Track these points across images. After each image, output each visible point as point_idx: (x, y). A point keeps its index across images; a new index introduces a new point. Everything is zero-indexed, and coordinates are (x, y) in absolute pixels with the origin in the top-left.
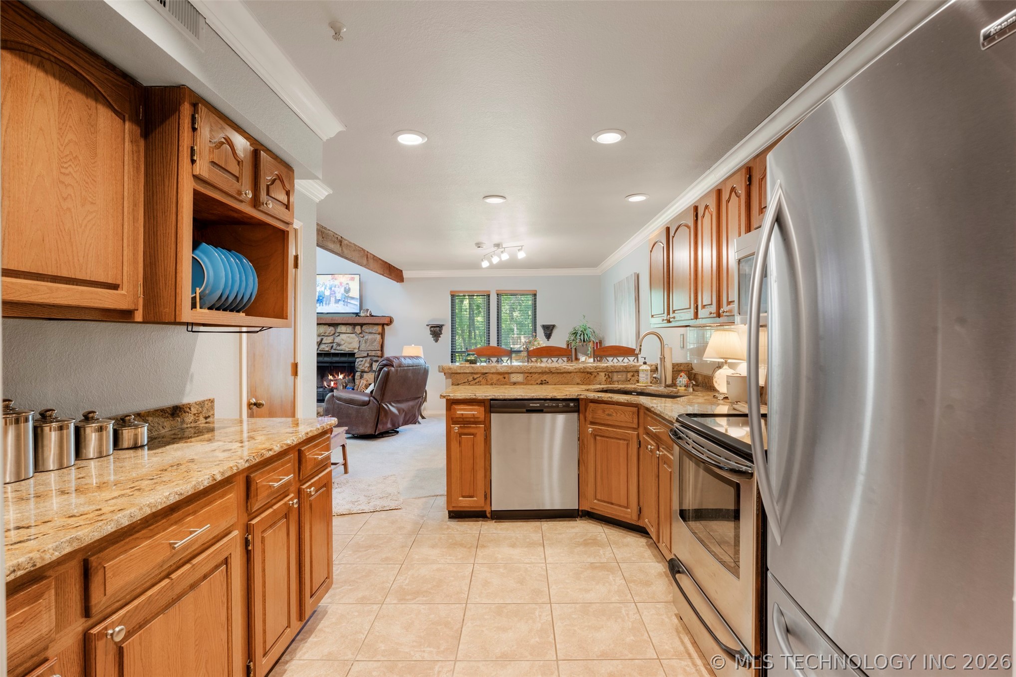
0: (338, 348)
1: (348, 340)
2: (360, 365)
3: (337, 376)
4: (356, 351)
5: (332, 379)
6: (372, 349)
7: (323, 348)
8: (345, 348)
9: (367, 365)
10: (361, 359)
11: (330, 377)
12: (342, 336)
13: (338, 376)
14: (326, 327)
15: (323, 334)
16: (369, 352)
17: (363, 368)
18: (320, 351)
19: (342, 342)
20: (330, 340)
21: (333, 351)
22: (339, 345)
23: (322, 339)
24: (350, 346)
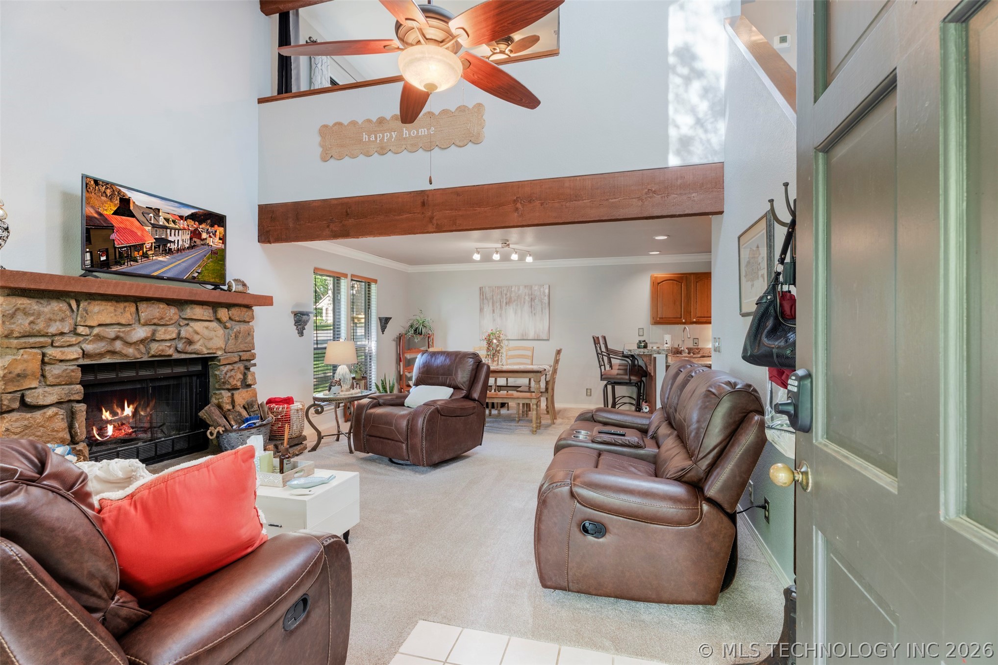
0: (190, 349)
1: (206, 333)
2: (230, 377)
3: (119, 411)
4: (219, 353)
5: (110, 418)
6: (246, 349)
7: (163, 351)
8: (201, 348)
9: (240, 376)
10: (228, 367)
11: (106, 415)
12: (197, 326)
13: (123, 409)
14: (162, 306)
15: (155, 321)
16: (241, 354)
17: (235, 382)
18: (153, 356)
19: (196, 338)
20: (172, 333)
21: (176, 356)
22: (190, 342)
23: (154, 333)
24: (211, 344)
